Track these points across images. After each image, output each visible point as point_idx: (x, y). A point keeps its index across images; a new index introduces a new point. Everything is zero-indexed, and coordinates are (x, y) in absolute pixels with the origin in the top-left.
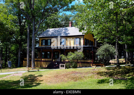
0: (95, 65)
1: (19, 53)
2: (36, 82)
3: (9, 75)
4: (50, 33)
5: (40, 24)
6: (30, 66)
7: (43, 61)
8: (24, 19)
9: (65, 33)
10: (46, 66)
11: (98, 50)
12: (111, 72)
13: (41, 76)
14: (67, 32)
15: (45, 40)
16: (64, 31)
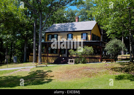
0: (105, 60)
1: (25, 48)
2: (46, 78)
3: (16, 70)
4: (56, 28)
5: (47, 18)
6: (36, 61)
7: (50, 56)
8: (30, 14)
9: (71, 28)
10: (53, 61)
11: (106, 45)
12: (125, 67)
13: (51, 71)
14: (74, 27)
15: (51, 35)
16: (70, 26)
